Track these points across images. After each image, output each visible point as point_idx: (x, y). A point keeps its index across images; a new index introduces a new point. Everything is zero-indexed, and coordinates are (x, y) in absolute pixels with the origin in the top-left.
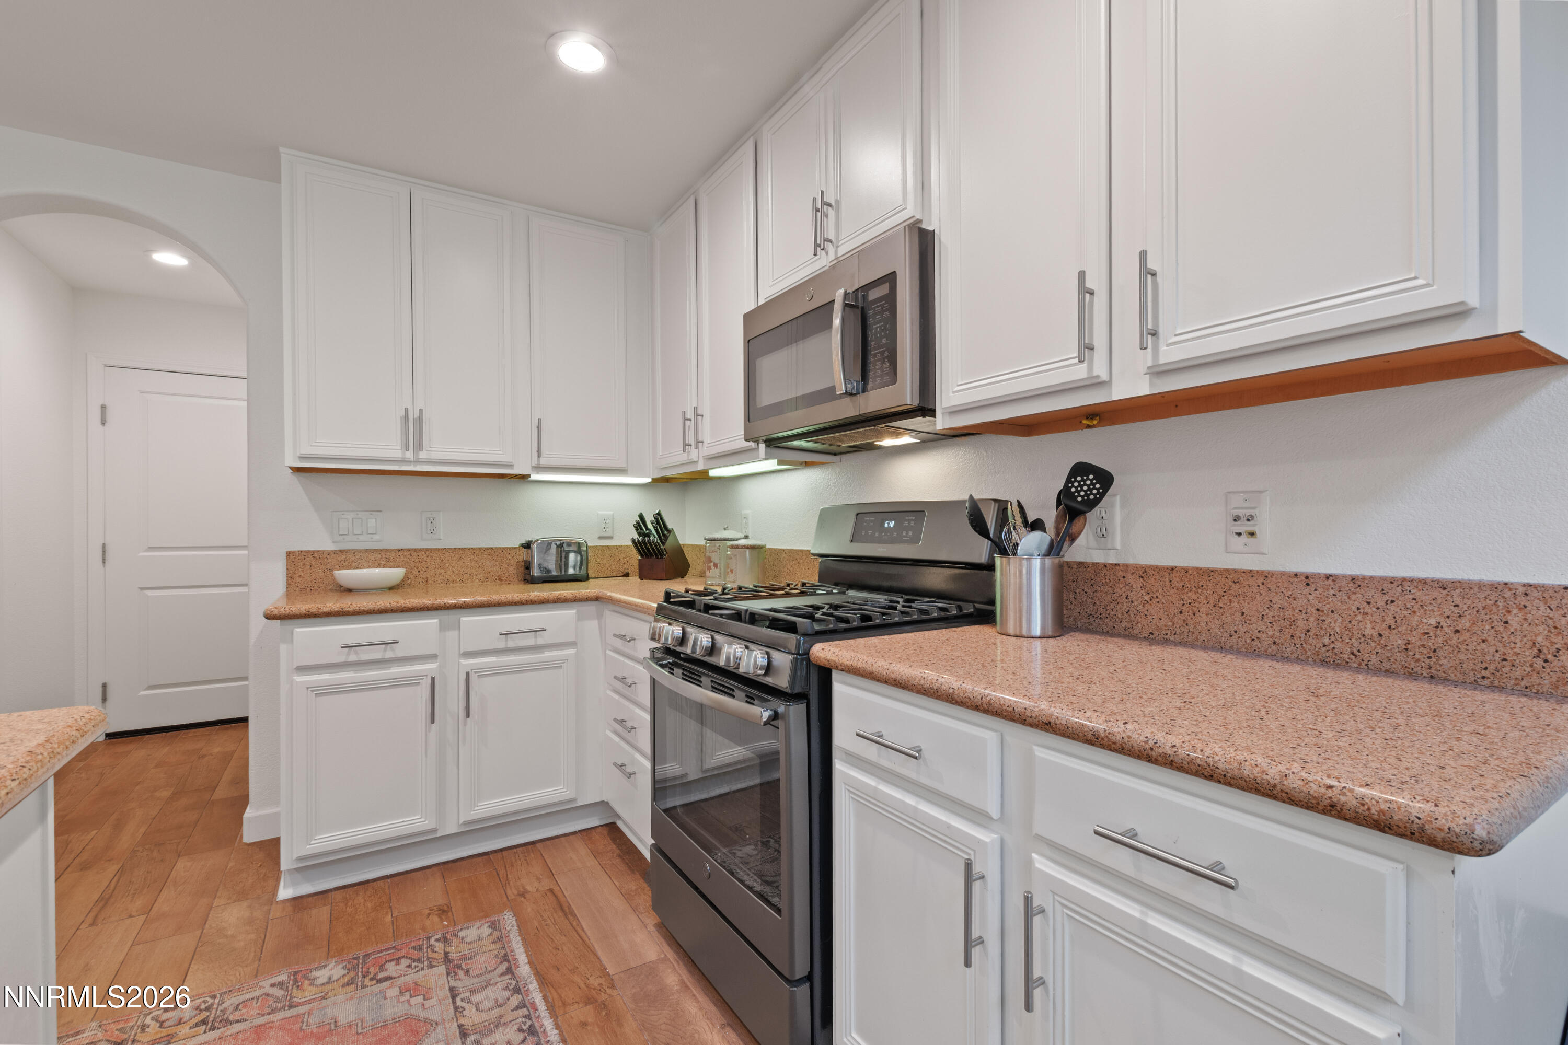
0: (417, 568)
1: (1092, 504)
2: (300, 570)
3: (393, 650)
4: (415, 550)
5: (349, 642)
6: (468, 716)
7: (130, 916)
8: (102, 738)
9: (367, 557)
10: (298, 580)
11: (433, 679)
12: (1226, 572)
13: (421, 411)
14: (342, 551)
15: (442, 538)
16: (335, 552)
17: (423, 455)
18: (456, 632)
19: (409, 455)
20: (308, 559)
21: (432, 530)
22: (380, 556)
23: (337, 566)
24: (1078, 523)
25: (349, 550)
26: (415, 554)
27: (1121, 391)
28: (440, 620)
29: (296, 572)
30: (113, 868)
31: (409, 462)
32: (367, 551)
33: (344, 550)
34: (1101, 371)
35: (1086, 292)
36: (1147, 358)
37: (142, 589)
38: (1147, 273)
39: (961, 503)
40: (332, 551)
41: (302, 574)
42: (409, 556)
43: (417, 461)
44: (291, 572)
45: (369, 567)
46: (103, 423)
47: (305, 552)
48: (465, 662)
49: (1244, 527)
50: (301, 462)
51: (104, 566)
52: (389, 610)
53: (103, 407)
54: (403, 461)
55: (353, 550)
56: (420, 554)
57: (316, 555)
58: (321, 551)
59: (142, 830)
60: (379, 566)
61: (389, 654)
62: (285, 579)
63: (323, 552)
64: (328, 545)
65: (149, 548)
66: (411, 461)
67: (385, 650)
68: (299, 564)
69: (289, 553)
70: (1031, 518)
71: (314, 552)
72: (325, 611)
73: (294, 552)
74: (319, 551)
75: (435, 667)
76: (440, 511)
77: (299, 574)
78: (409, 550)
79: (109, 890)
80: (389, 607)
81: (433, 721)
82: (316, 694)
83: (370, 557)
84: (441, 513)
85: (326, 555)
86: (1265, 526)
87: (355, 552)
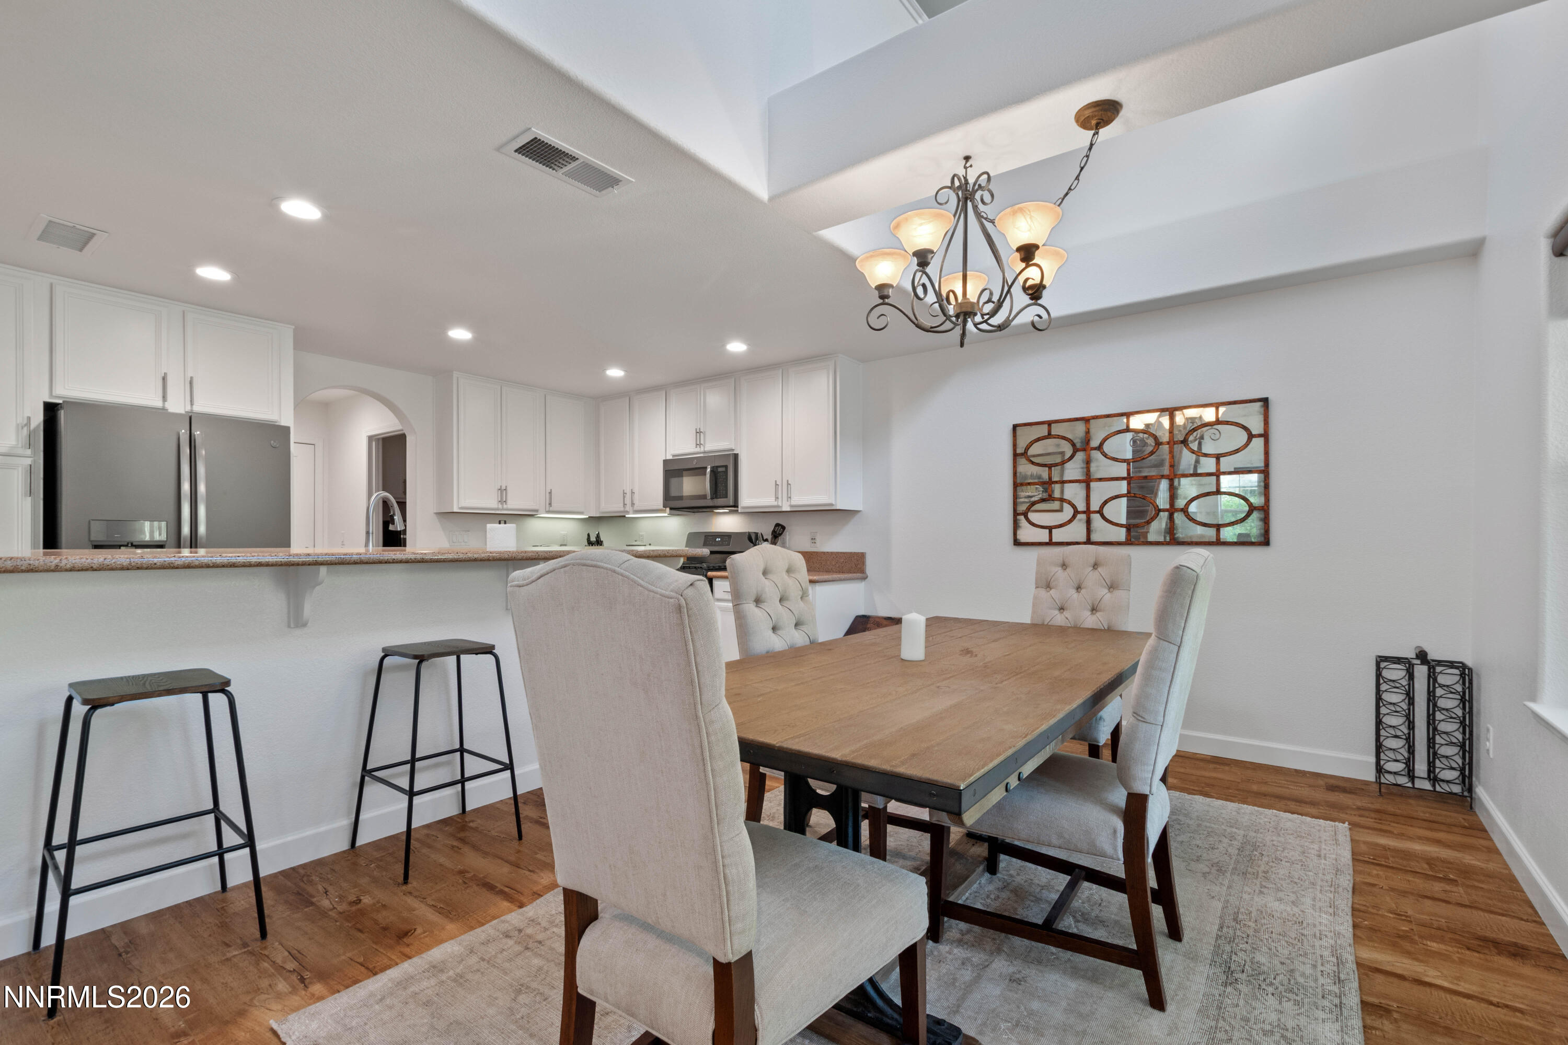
1: (780, 534)
12: (809, 552)
19: (500, 506)
24: (777, 539)
27: (784, 509)
34: (780, 504)
35: (776, 485)
36: (789, 503)
38: (788, 484)
39: (746, 533)
43: (503, 509)
49: (813, 541)
54: (498, 509)
70: (765, 538)
86: (818, 541)
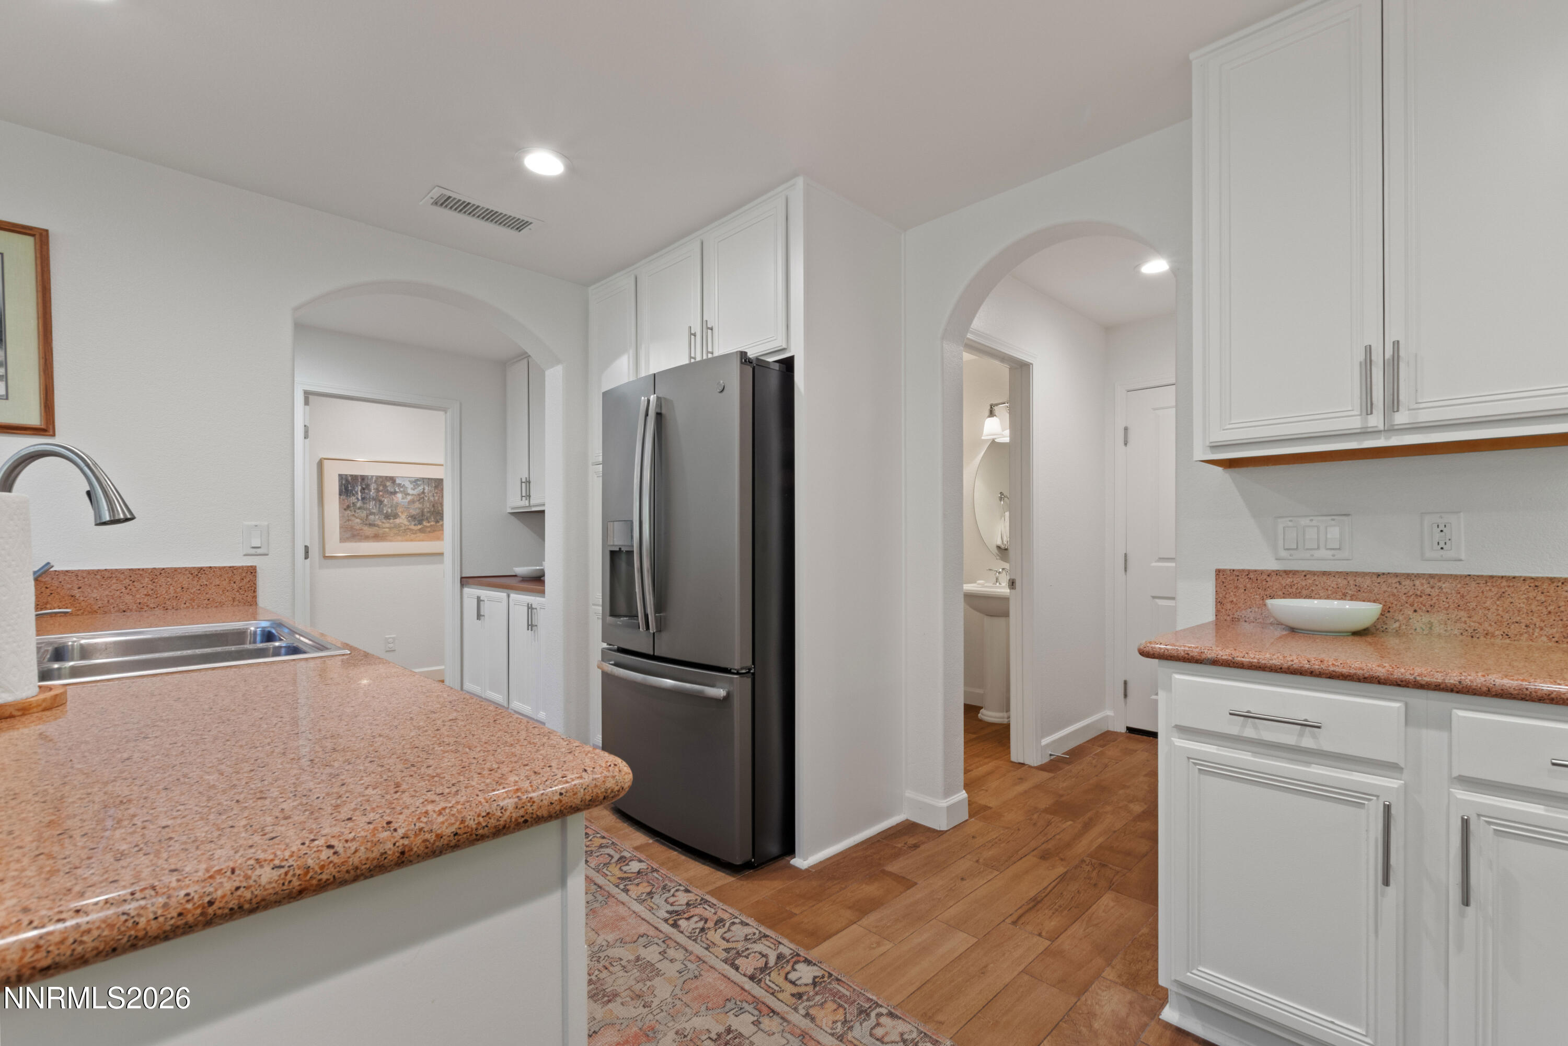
0: (1412, 605)
2: (1232, 594)
3: (1314, 737)
4: (1408, 576)
5: (1243, 708)
6: (1466, 902)
7: (1040, 935)
8: (1124, 730)
9: (1324, 583)
10: (1229, 606)
11: (1387, 809)
13: (1396, 344)
14: (1287, 572)
15: (1463, 557)
16: (1277, 573)
17: (1401, 418)
18: (1445, 735)
19: (1376, 421)
20: (1241, 580)
21: (1442, 544)
22: (1345, 582)
23: (1280, 593)
25: (1298, 571)
26: (1407, 582)
28: (1406, 705)
29: (1227, 596)
30: (1060, 870)
31: (1376, 433)
32: (1324, 573)
33: (1290, 571)
37: (1154, 597)
40: (1273, 571)
41: (1235, 600)
42: (1397, 585)
43: (1391, 430)
44: (1221, 595)
45: (1328, 598)
46: (1126, 444)
47: (1238, 570)
48: (1461, 794)
50: (1213, 453)
51: (1126, 574)
52: (1306, 671)
53: (1126, 429)
54: (1365, 433)
55: (1303, 571)
56: (1417, 583)
57: (1252, 576)
58: (1258, 571)
59: (1100, 840)
60: (1344, 597)
61: (1308, 742)
62: (1214, 603)
63: (1262, 572)
64: (1271, 565)
65: (1160, 558)
66: (1380, 431)
67: (1301, 735)
68: (1230, 586)
69: (1218, 572)
71: (1249, 571)
72: (1209, 656)
73: (1224, 571)
74: (1256, 571)
75: (1396, 786)
76: (1460, 512)
77: (1231, 599)
78: (1396, 575)
79: (1044, 892)
80: (1307, 666)
81: (1386, 882)
82: (1199, 769)
83: (1329, 582)
84: (1462, 513)
85: (1265, 577)
87: (1306, 574)
